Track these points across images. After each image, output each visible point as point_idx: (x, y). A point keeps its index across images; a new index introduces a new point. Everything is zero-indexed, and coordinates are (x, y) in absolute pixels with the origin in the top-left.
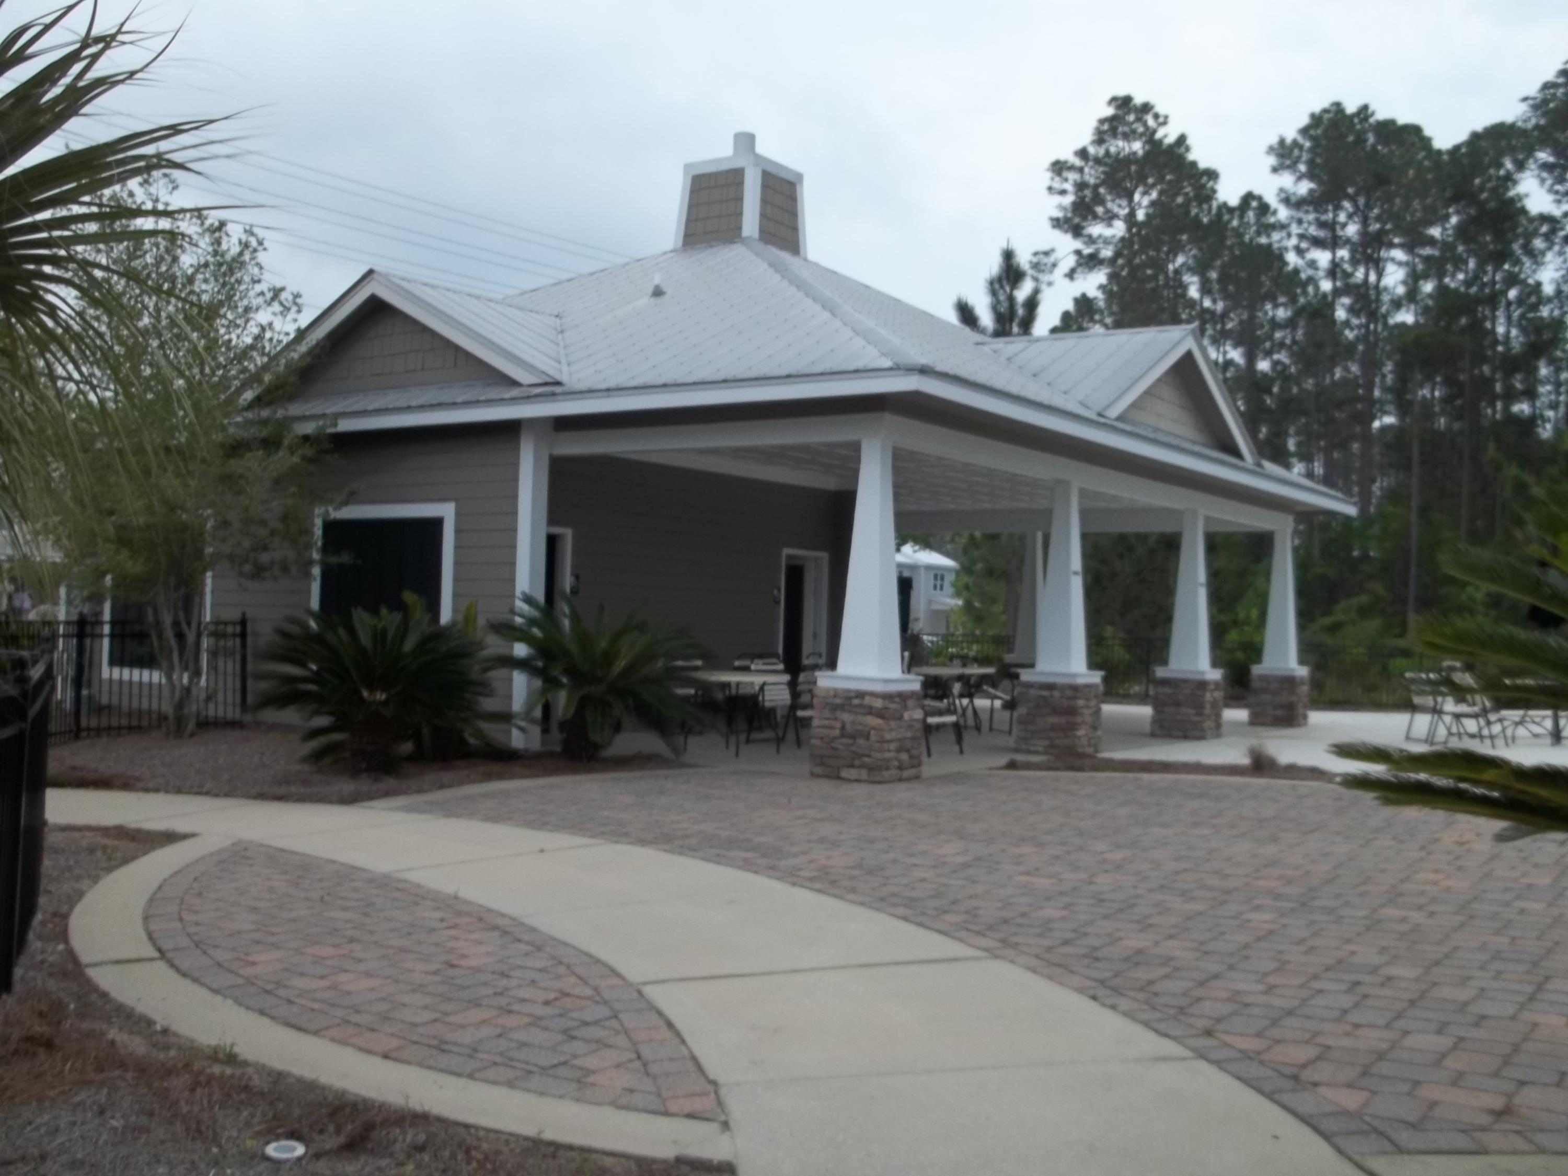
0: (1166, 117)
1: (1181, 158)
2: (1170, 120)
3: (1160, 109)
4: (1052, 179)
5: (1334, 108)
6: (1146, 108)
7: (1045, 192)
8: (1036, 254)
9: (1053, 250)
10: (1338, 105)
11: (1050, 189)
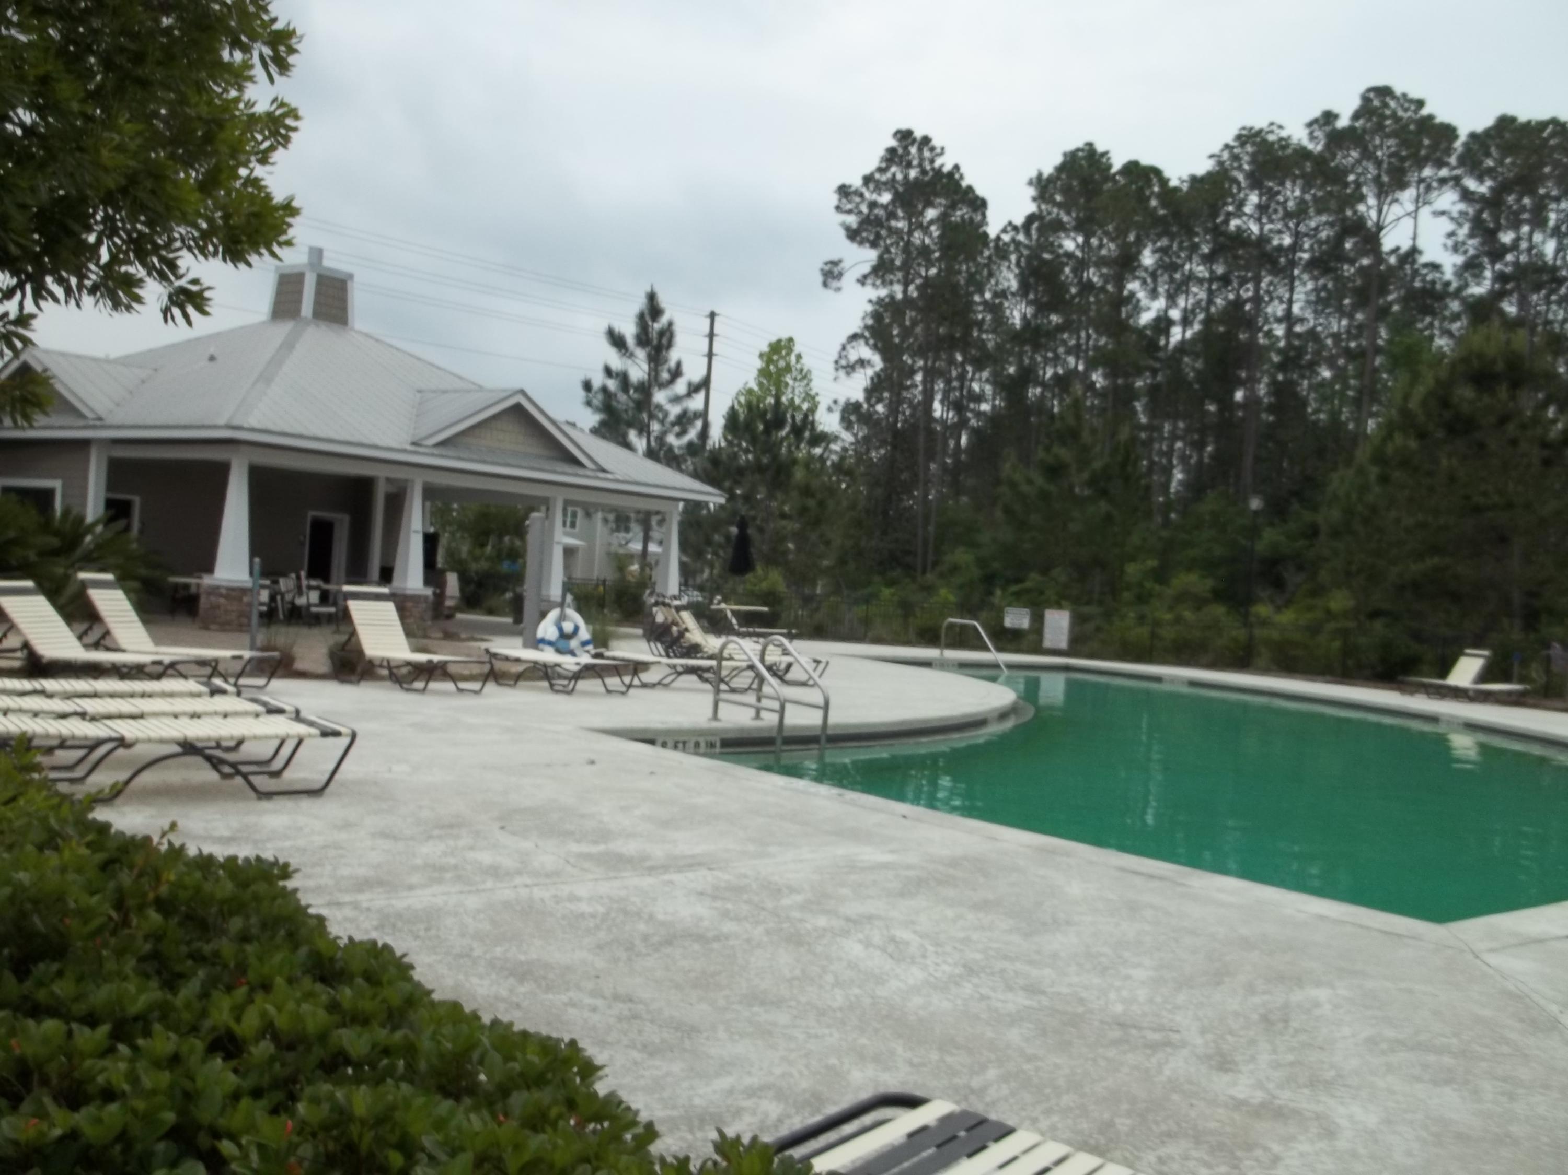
0: (943, 149)
1: (957, 184)
2: (946, 150)
3: (937, 142)
4: (840, 200)
5: (1087, 148)
6: (926, 140)
7: (833, 211)
8: (826, 264)
9: (840, 261)
10: (1090, 145)
11: (838, 208)
